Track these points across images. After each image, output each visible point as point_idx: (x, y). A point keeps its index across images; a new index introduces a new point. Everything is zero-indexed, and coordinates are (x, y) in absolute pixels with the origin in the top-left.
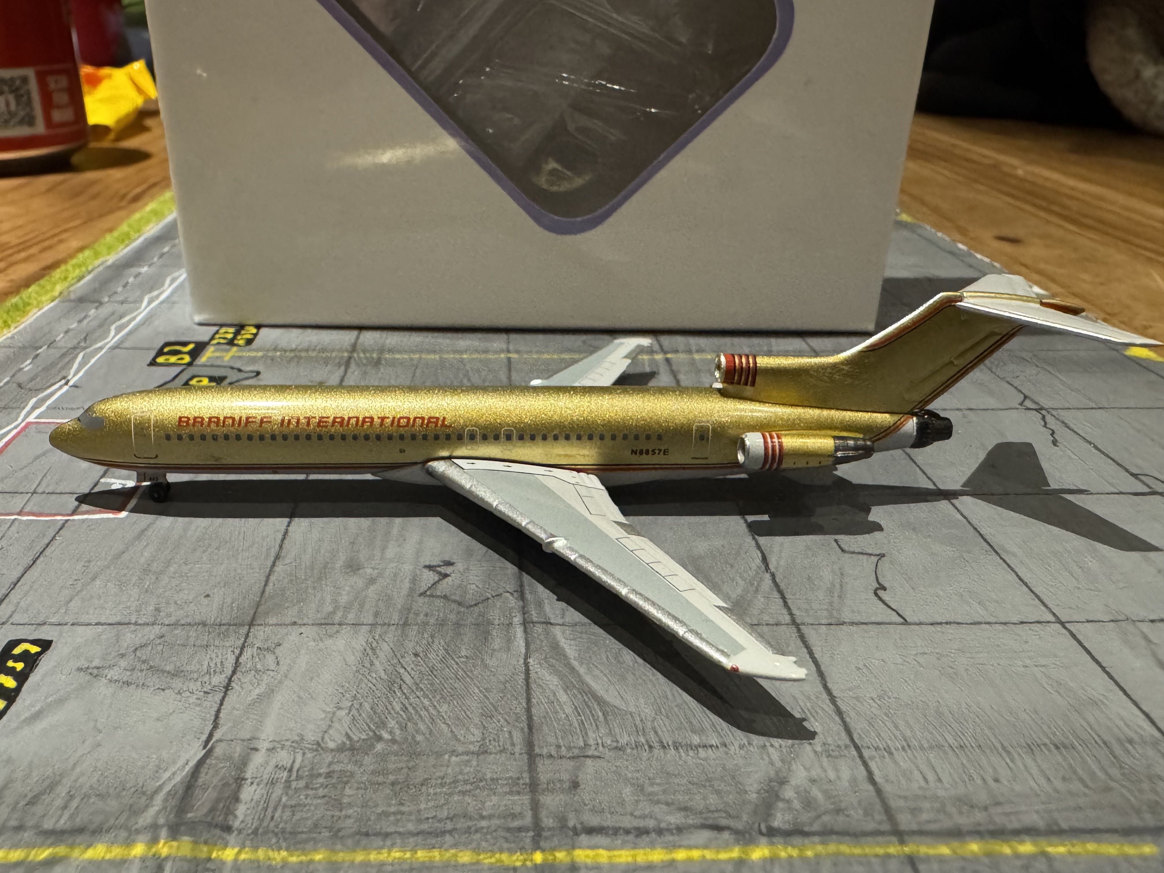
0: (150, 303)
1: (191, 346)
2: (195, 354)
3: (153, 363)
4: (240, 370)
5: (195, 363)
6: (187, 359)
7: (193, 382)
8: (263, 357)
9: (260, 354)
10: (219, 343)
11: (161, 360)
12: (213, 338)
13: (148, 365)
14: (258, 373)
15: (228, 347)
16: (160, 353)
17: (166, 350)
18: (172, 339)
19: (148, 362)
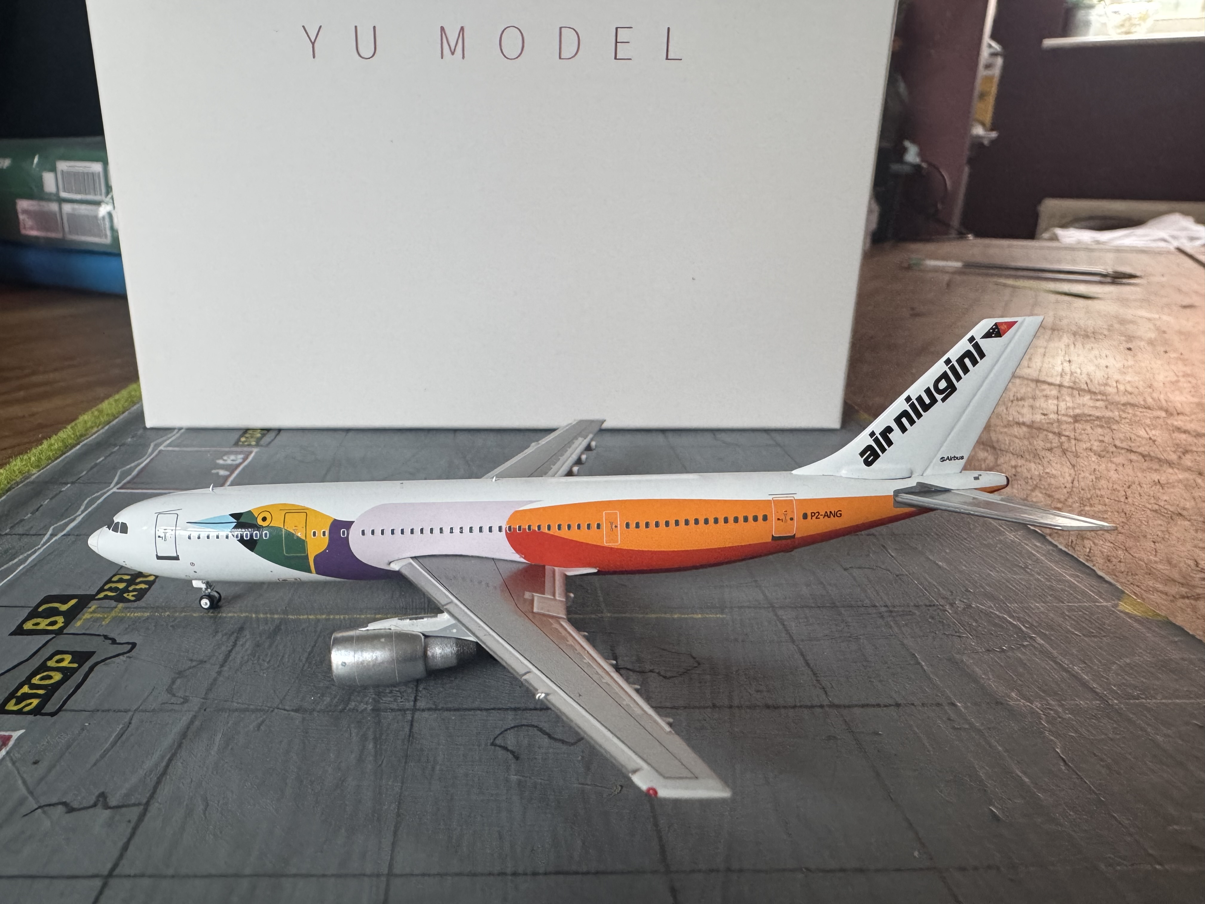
0: (53, 535)
1: (73, 602)
2: (70, 616)
3: (19, 631)
4: (114, 642)
5: (65, 631)
6: (60, 625)
7: (51, 664)
8: (148, 618)
9: (147, 614)
10: (106, 597)
11: (28, 626)
12: (102, 590)
13: (13, 634)
14: (134, 645)
15: (113, 603)
16: (34, 614)
17: (40, 609)
18: (56, 591)
19: (13, 628)
